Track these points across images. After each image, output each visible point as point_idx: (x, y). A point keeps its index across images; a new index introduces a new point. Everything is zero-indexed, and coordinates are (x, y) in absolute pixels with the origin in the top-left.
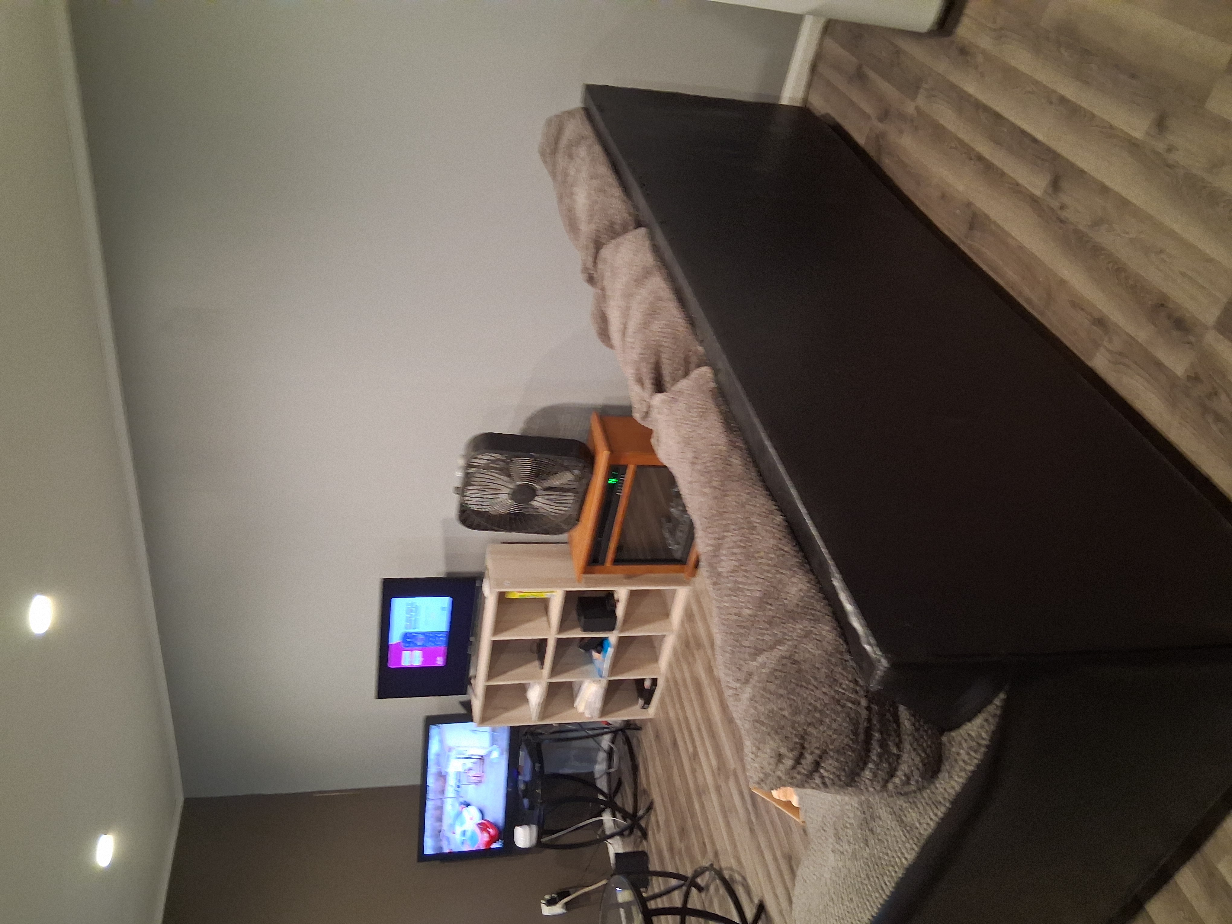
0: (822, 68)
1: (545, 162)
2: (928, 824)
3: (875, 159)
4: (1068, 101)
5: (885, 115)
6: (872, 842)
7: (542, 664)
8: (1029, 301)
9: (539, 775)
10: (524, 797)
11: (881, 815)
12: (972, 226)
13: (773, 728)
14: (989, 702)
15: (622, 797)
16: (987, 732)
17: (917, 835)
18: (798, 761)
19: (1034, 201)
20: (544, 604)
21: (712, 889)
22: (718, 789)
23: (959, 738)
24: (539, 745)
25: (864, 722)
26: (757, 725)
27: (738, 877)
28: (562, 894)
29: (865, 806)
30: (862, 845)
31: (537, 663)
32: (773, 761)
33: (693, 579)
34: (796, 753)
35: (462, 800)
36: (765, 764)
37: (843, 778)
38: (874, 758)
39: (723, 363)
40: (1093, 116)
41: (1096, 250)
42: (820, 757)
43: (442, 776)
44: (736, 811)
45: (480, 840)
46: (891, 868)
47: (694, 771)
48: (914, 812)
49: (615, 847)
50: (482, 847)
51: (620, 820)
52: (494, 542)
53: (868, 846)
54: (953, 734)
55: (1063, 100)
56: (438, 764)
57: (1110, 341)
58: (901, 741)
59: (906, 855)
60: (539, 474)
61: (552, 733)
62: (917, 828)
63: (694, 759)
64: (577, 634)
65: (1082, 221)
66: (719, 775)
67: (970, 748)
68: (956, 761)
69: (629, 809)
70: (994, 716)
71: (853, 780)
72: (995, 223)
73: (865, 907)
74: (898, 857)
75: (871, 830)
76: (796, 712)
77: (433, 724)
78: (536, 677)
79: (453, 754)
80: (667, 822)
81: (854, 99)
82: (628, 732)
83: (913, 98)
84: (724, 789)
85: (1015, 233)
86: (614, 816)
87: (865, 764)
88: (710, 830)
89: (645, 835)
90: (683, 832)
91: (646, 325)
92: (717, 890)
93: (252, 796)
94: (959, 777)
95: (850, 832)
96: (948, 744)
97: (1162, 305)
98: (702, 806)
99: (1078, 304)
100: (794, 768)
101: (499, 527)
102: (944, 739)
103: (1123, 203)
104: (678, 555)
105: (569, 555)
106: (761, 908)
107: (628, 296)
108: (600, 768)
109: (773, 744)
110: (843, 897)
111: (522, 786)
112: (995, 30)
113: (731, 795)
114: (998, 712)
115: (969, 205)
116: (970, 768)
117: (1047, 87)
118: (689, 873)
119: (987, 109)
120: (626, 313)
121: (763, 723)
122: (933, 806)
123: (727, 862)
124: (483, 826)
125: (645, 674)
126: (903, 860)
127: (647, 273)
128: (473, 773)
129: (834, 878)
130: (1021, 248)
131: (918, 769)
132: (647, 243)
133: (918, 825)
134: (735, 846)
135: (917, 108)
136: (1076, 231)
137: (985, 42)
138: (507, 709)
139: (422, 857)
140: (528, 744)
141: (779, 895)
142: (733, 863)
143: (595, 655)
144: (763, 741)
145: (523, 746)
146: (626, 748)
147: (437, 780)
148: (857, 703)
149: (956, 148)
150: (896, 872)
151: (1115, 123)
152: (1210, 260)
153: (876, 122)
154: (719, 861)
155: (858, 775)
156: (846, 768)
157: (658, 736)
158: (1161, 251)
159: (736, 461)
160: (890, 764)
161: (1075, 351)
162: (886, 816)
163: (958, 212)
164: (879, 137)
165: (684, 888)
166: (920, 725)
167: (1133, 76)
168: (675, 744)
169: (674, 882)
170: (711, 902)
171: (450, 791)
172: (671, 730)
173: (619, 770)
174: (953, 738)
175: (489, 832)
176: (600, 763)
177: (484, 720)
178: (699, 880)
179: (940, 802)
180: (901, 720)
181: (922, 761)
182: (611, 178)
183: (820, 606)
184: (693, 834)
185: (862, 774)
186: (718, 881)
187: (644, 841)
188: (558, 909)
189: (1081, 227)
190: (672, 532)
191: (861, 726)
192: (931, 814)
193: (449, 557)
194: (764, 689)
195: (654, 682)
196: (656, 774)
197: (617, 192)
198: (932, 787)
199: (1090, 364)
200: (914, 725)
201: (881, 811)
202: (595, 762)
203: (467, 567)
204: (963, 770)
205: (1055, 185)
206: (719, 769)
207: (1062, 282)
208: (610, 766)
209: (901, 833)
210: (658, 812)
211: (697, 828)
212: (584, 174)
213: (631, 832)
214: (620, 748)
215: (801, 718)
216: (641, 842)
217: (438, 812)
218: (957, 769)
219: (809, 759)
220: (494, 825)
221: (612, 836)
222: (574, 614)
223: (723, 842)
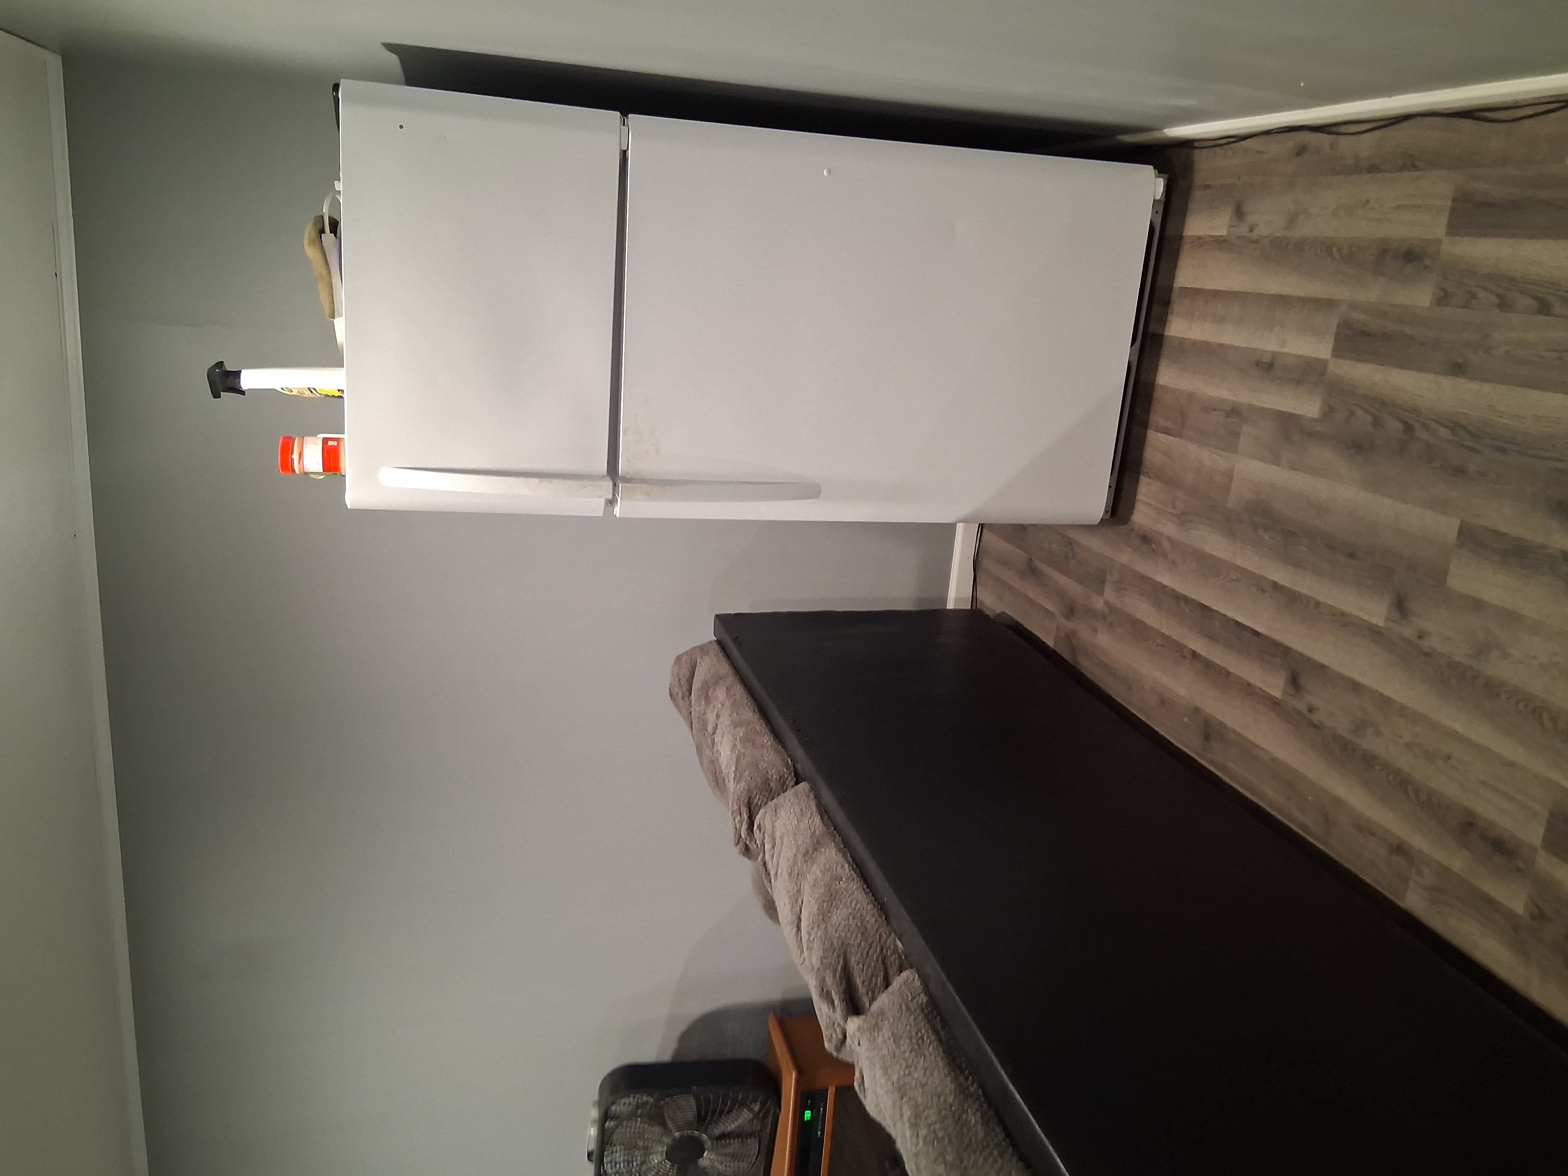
0: (987, 563)
1: (677, 705)
3: (1071, 661)
4: (1283, 587)
5: (1071, 611)
8: (1302, 826)
12: (1207, 738)
19: (1274, 704)
39: (933, 967)
40: (1318, 604)
41: (1369, 761)
55: (1276, 586)
57: (1420, 873)
60: (702, 1119)
65: (1342, 726)
72: (1234, 731)
81: (1032, 596)
83: (1101, 593)
85: (1260, 742)
91: (823, 915)
97: (1471, 824)
99: (1365, 828)
103: (1385, 702)
107: (797, 876)
112: (1175, 516)
115: (1197, 711)
117: (1254, 574)
119: (1188, 601)
120: (796, 897)
127: (817, 845)
130: (1274, 760)
132: (813, 804)
135: (1106, 603)
136: (1337, 738)
137: (1168, 528)
149: (1163, 646)
151: (1348, 609)
152: (1512, 765)
153: (1062, 621)
158: (1448, 757)
159: (973, 1118)
161: (1379, 888)
163: (1186, 720)
164: (1070, 637)
167: (1352, 556)
182: (759, 725)
189: (1341, 732)
197: (767, 740)
199: (1402, 905)
205: (1294, 682)
207: (1338, 802)
212: (725, 721)
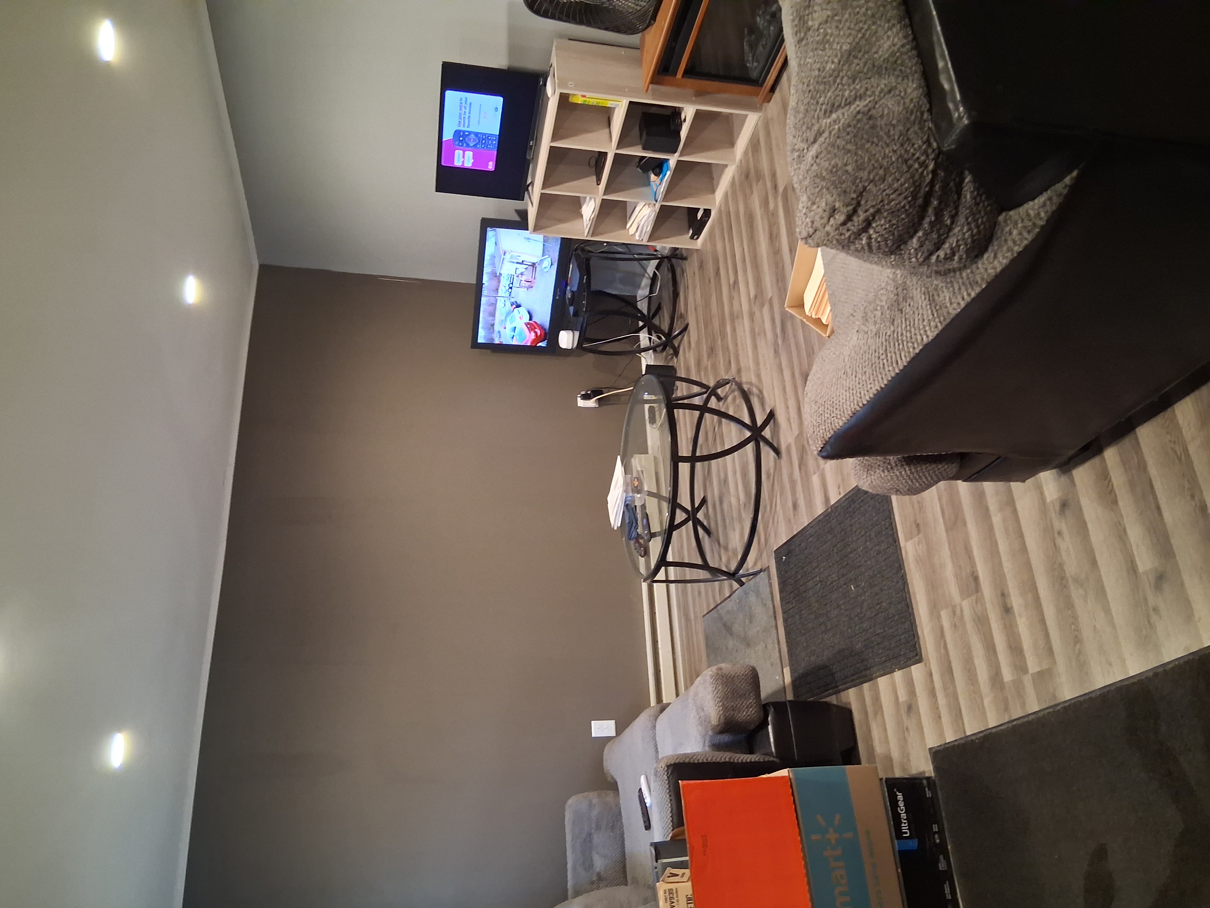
2: (959, 304)
6: (898, 321)
7: (599, 180)
9: (585, 286)
10: (571, 305)
11: (915, 295)
13: (833, 183)
14: (1060, 179)
15: (660, 318)
16: (1046, 212)
17: (945, 314)
18: (849, 218)
20: (606, 114)
21: (730, 399)
22: (752, 315)
23: (1016, 217)
24: (588, 260)
25: (926, 187)
26: (818, 180)
27: (755, 390)
28: (596, 392)
29: (900, 289)
30: (888, 324)
31: (594, 178)
32: (826, 215)
33: (765, 104)
34: (850, 208)
35: (513, 300)
36: (817, 218)
37: (890, 243)
38: (926, 225)
42: (874, 216)
43: (496, 277)
44: (765, 334)
45: (526, 338)
46: (910, 344)
47: (731, 298)
48: (948, 292)
49: (647, 360)
50: (529, 344)
51: (654, 338)
52: (561, 36)
53: (893, 325)
54: (1012, 213)
56: (493, 264)
58: (957, 214)
59: (929, 333)
61: (601, 252)
62: (946, 307)
63: (734, 288)
64: (637, 152)
66: (755, 303)
67: (1025, 227)
68: (1006, 241)
69: (665, 327)
70: (1059, 195)
71: (898, 248)
73: (876, 379)
74: (921, 335)
75: (901, 311)
76: (860, 168)
77: (491, 227)
78: (592, 192)
79: (508, 256)
80: (698, 343)
82: (673, 260)
84: (757, 315)
86: (650, 334)
87: (916, 232)
88: (737, 351)
89: (676, 353)
90: (712, 351)
92: (734, 399)
93: (323, 270)
94: (1004, 257)
95: (879, 313)
96: (1003, 224)
98: (734, 330)
100: (844, 223)
101: (568, 16)
102: (1001, 218)
104: (754, 74)
105: (639, 62)
106: (771, 416)
108: (643, 292)
109: (830, 199)
110: (857, 370)
111: (569, 295)
113: (763, 321)
114: (1065, 192)
116: (1017, 249)
118: (712, 384)
121: (824, 179)
122: (969, 286)
123: (747, 378)
124: (531, 326)
125: (698, 203)
126: (925, 337)
128: (524, 278)
129: (853, 354)
131: (966, 244)
133: (948, 305)
134: (757, 363)
138: (561, 221)
139: (475, 345)
140: (578, 257)
141: (790, 406)
142: (754, 380)
143: (653, 177)
144: (820, 195)
145: (573, 260)
146: (670, 275)
147: (490, 279)
148: (923, 165)
150: (914, 348)
154: (740, 377)
155: (905, 243)
156: (896, 233)
157: (701, 266)
160: (939, 236)
162: (919, 297)
165: (705, 396)
166: (981, 201)
168: (717, 273)
169: (696, 389)
170: (727, 408)
171: (503, 291)
172: (716, 261)
173: (660, 295)
174: (1010, 216)
175: (536, 333)
176: (642, 289)
177: (537, 228)
178: (719, 391)
179: (977, 283)
180: (963, 193)
181: (972, 236)
183: (911, 63)
184: (720, 353)
185: (909, 243)
186: (737, 393)
187: (674, 357)
188: (591, 403)
190: (753, 47)
191: (922, 191)
192: (965, 294)
193: (513, 49)
194: (833, 145)
195: (707, 212)
196: (695, 301)
198: (974, 266)
200: (975, 198)
201: (915, 292)
202: (638, 287)
203: (531, 64)
204: (1010, 250)
206: (756, 297)
208: (651, 292)
209: (930, 312)
210: (691, 333)
211: (726, 349)
213: (664, 349)
214: (664, 275)
215: (864, 174)
216: (672, 358)
217: (492, 308)
218: (1005, 248)
219: (862, 216)
220: (541, 327)
221: (646, 350)
222: (636, 131)
223: (747, 360)
